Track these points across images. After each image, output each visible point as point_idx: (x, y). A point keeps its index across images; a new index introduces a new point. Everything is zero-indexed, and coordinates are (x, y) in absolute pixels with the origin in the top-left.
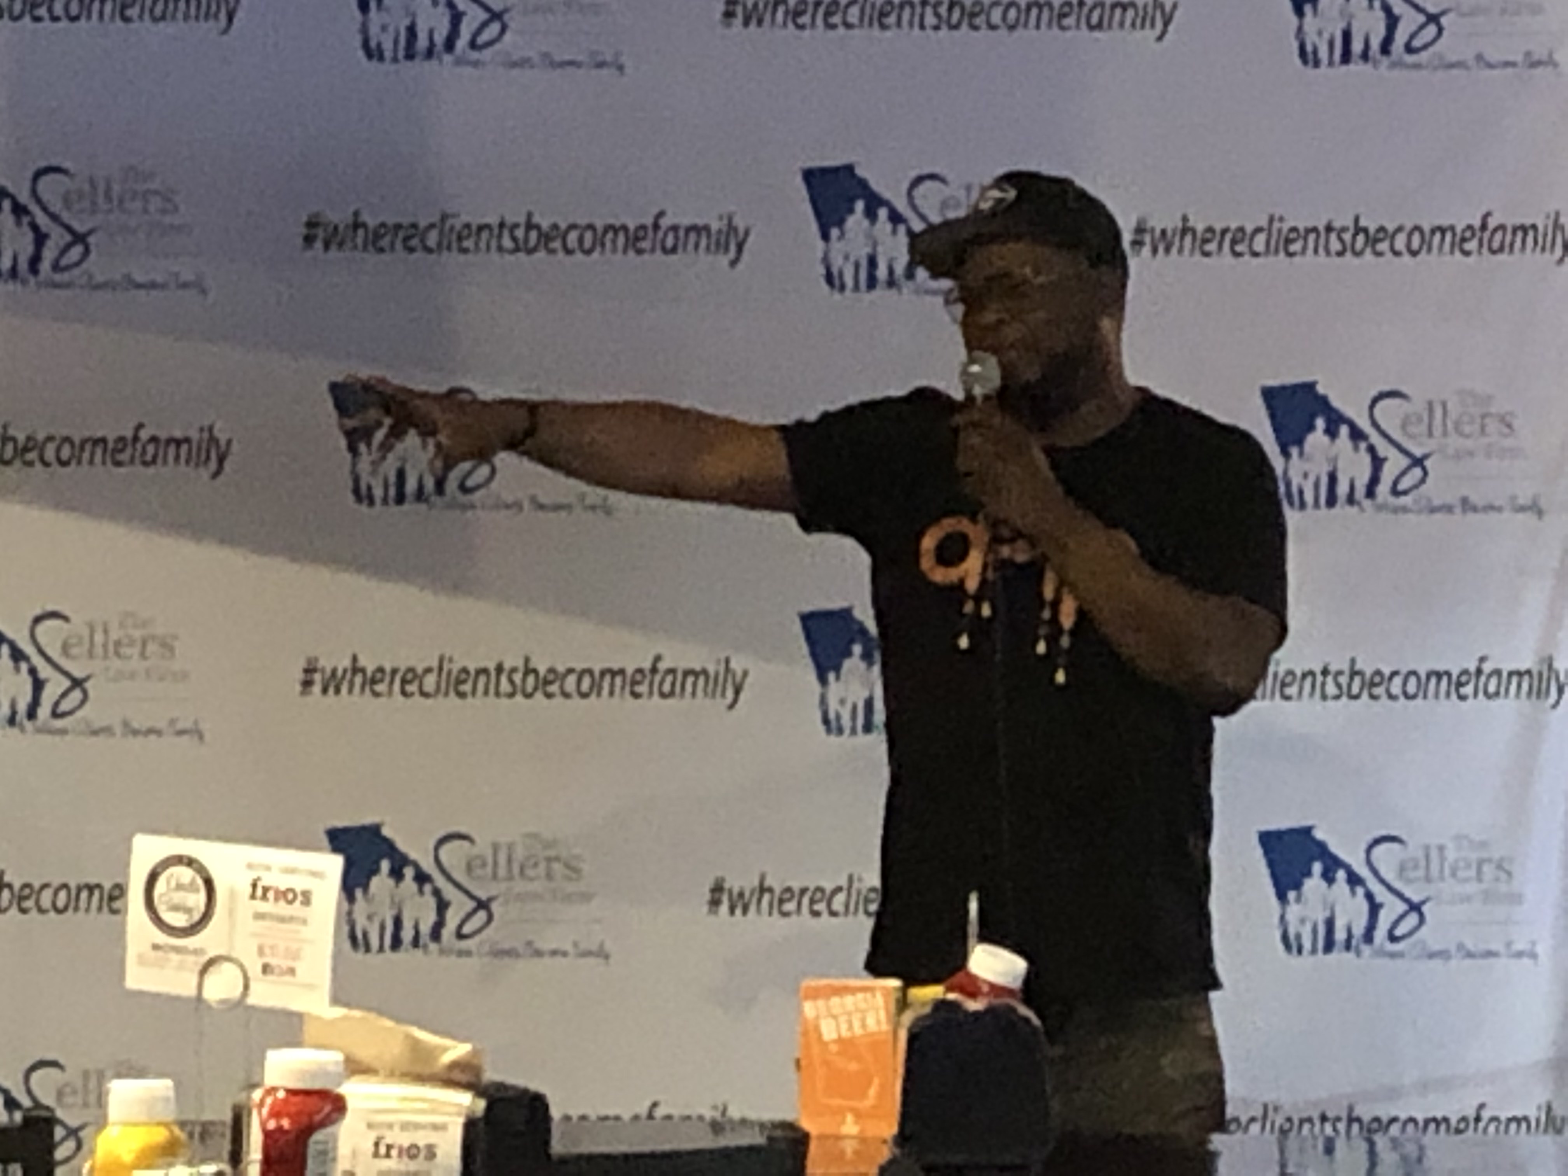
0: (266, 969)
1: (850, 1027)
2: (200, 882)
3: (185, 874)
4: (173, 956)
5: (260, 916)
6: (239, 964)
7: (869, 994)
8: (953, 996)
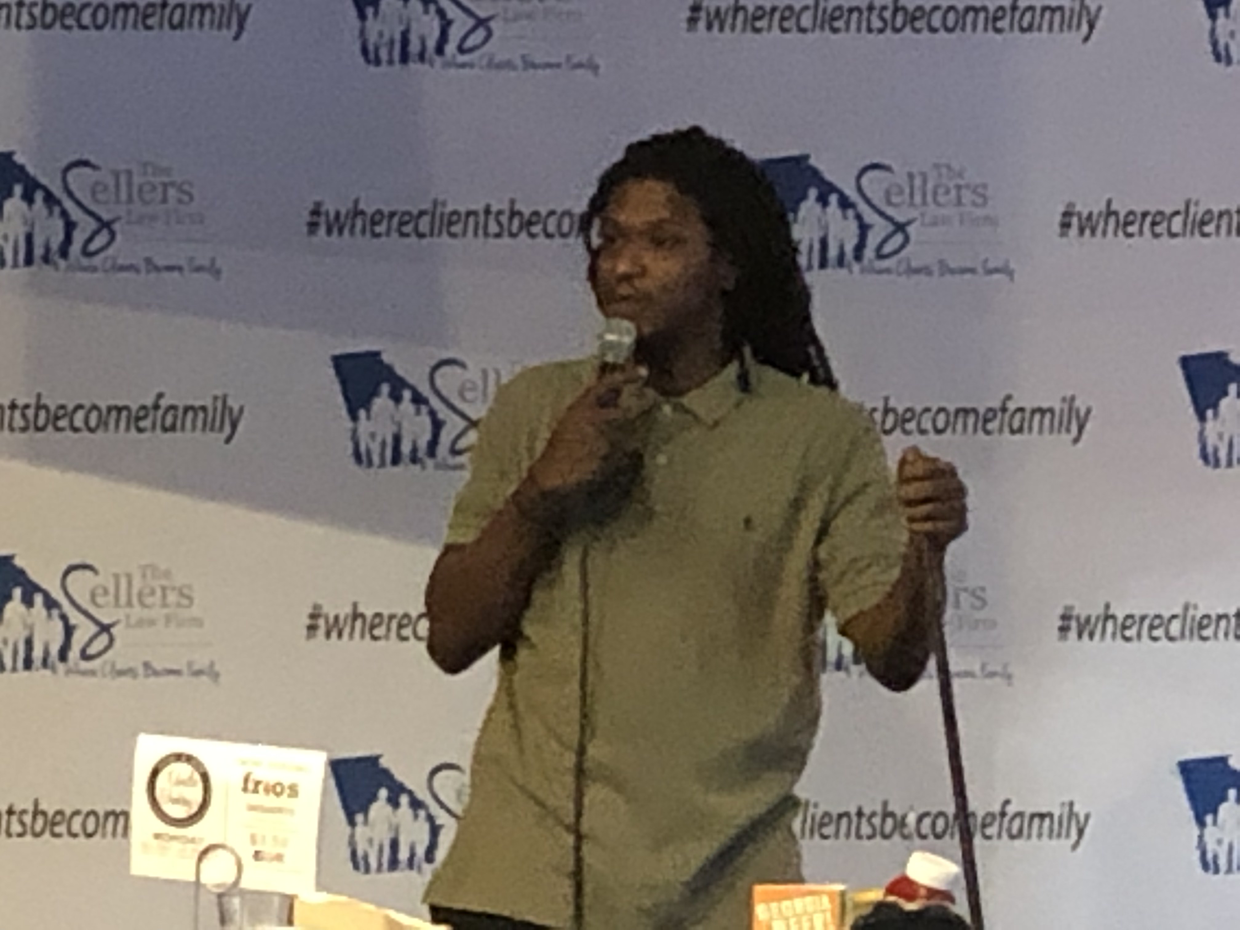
0: (257, 855)
2: (197, 777)
3: (183, 770)
4: (175, 845)
5: (252, 808)
6: (233, 852)
7: (816, 898)
8: (892, 899)
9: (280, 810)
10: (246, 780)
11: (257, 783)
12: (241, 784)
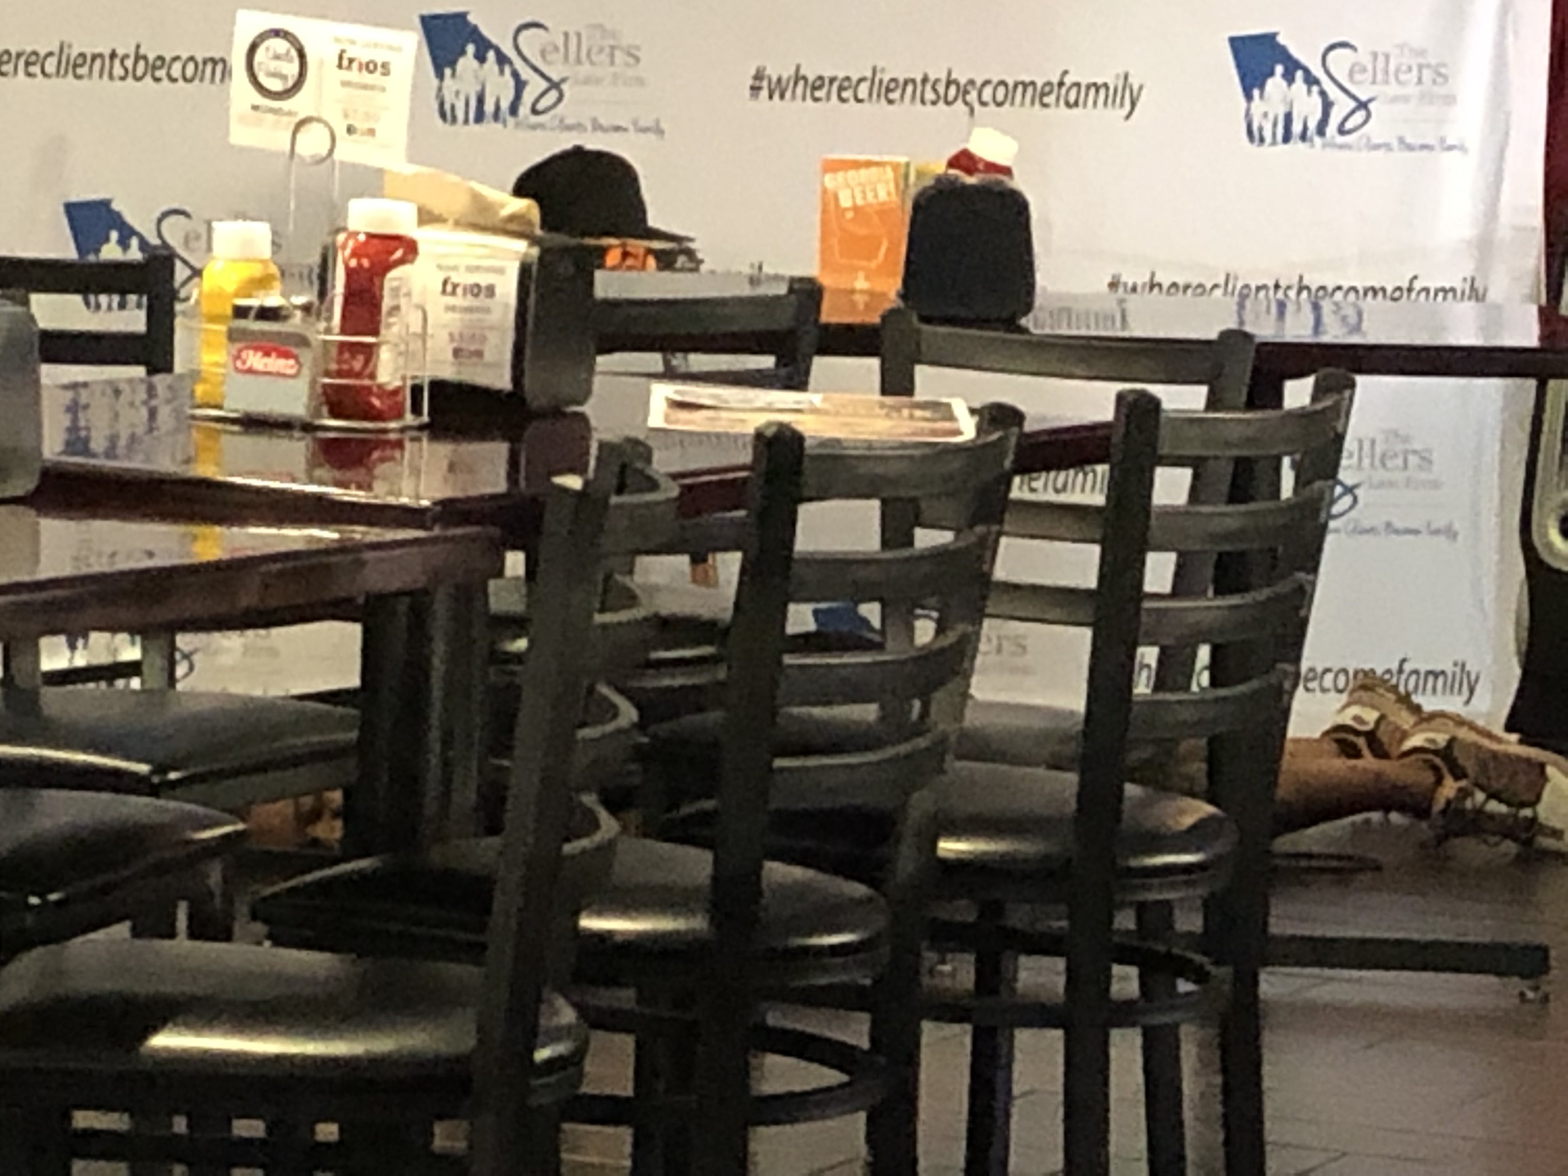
0: (350, 130)
1: (864, 197)
2: (294, 53)
3: (280, 45)
4: (270, 117)
5: (346, 84)
6: (327, 124)
7: (881, 169)
8: (953, 172)
9: (371, 88)
10: (341, 58)
11: (351, 61)
12: (336, 62)
